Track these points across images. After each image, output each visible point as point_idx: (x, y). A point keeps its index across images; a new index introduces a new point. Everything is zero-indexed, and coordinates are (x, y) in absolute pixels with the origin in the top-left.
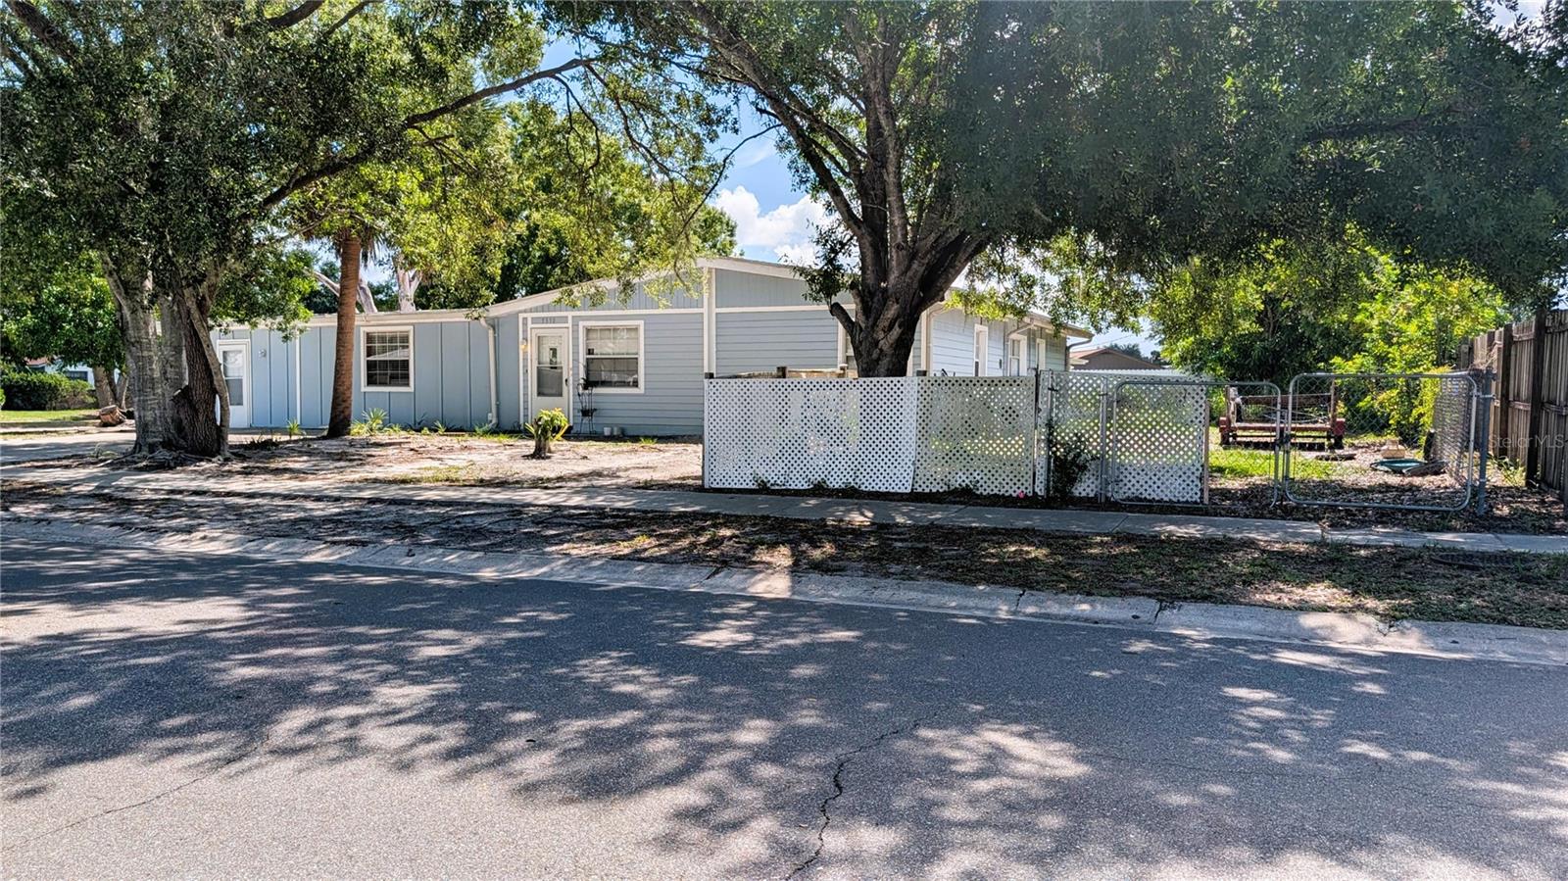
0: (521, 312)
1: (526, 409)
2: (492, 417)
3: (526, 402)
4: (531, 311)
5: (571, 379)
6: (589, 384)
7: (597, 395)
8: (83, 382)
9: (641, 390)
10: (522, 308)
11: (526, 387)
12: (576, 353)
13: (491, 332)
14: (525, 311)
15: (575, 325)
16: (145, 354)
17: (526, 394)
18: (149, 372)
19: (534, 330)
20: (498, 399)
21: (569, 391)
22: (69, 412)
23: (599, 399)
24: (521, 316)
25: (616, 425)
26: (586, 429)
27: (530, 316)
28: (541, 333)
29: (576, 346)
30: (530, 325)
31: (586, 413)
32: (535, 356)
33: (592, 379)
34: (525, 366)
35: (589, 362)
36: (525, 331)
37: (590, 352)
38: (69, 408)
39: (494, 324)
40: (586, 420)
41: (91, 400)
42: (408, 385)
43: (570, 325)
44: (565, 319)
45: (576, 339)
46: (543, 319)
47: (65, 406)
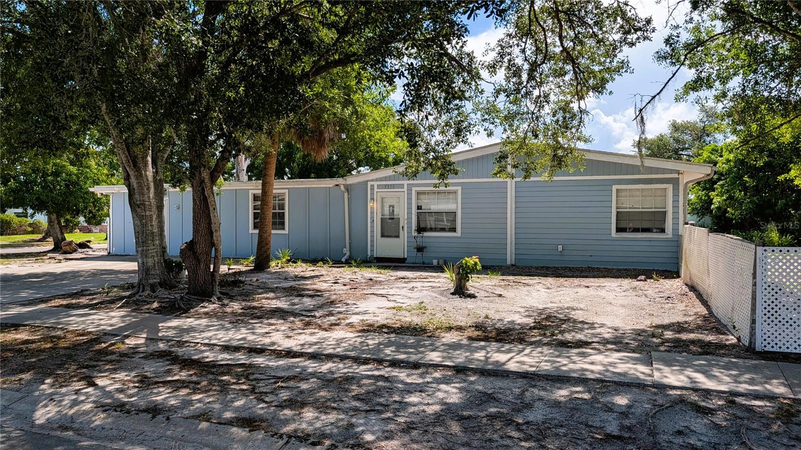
0: (370, 181)
1: (372, 246)
2: (346, 251)
3: (372, 241)
4: (377, 180)
5: (406, 226)
6: (420, 230)
7: (426, 237)
8: (25, 219)
9: (458, 233)
10: (370, 179)
11: (372, 231)
12: (409, 208)
13: (346, 194)
14: (372, 180)
15: (410, 190)
16: (148, 213)
17: (372, 236)
18: (150, 228)
19: (378, 193)
20: (350, 239)
21: (404, 234)
22: (17, 236)
23: (427, 240)
24: (369, 184)
25: (441, 258)
26: (419, 260)
27: (376, 184)
28: (383, 195)
29: (410, 204)
30: (376, 190)
31: (420, 249)
32: (379, 211)
33: (422, 225)
34: (372, 217)
35: (419, 215)
36: (372, 194)
37: (419, 208)
38: (17, 234)
39: (348, 188)
40: (419, 254)
41: (30, 229)
42: (284, 229)
43: (405, 189)
44: (402, 186)
45: (409, 199)
46: (386, 185)
47: (14, 233)
